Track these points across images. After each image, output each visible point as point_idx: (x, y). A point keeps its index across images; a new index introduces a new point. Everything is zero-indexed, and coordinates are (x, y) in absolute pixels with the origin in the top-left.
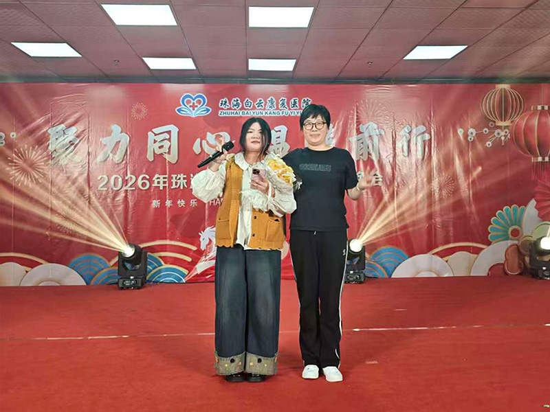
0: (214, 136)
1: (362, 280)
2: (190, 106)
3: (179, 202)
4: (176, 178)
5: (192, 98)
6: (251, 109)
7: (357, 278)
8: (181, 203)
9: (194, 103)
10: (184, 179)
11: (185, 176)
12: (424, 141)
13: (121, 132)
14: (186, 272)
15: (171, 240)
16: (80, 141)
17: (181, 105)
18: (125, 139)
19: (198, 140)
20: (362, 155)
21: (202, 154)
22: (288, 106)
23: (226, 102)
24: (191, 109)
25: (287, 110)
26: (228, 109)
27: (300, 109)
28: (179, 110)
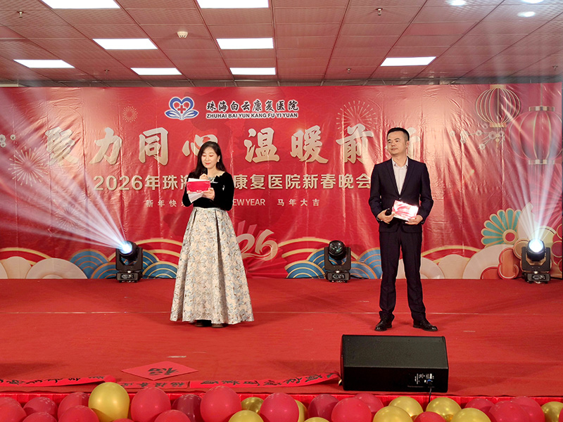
0: (202, 138)
1: (347, 279)
2: (179, 109)
3: (171, 202)
4: (167, 178)
5: (180, 101)
6: (237, 112)
8: (173, 203)
9: (182, 106)
10: (175, 180)
11: (176, 177)
12: (414, 143)
13: (114, 134)
15: (165, 238)
16: (76, 143)
17: (169, 108)
18: (118, 142)
19: (187, 142)
20: (350, 157)
21: (191, 156)
22: (275, 108)
23: (213, 105)
24: (179, 112)
25: (273, 113)
26: (215, 112)
27: (287, 111)
28: (168, 113)
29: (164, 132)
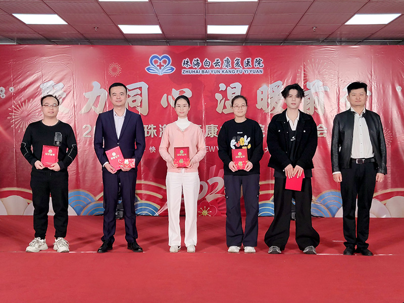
0: (178, 92)
2: (158, 66)
3: (150, 148)
4: (148, 127)
5: (159, 58)
6: (210, 68)
8: (153, 149)
9: (160, 63)
10: (154, 129)
13: (101, 88)
14: (158, 206)
15: (145, 180)
16: (67, 95)
17: (150, 65)
18: (104, 94)
19: (165, 95)
20: (309, 109)
21: (169, 107)
22: (242, 65)
23: (188, 62)
24: (158, 68)
25: (241, 69)
26: (190, 68)
27: (253, 68)
28: (148, 69)
29: (145, 86)
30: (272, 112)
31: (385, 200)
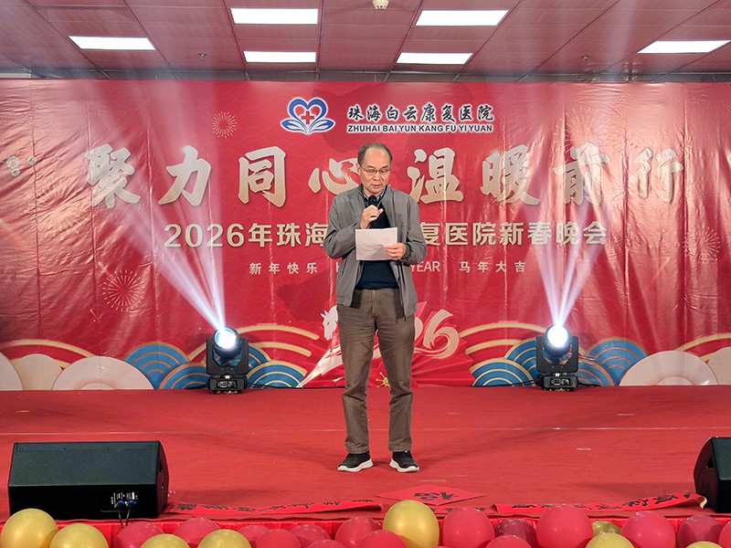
0: (340, 165)
1: (574, 386)
3: (289, 267)
4: (284, 228)
5: (305, 104)
6: (398, 122)
7: (566, 384)
8: (293, 268)
9: (308, 113)
10: (296, 230)
11: (298, 227)
12: (673, 174)
13: (198, 158)
14: (303, 371)
15: (279, 323)
16: (136, 172)
18: (205, 168)
19: (317, 170)
20: (574, 195)
21: (323, 192)
22: (456, 116)
23: (357, 111)
24: (304, 121)
25: (454, 124)
26: (361, 122)
27: (475, 121)
28: (286, 124)
29: (279, 154)
30: (509, 201)
31: (707, 353)
